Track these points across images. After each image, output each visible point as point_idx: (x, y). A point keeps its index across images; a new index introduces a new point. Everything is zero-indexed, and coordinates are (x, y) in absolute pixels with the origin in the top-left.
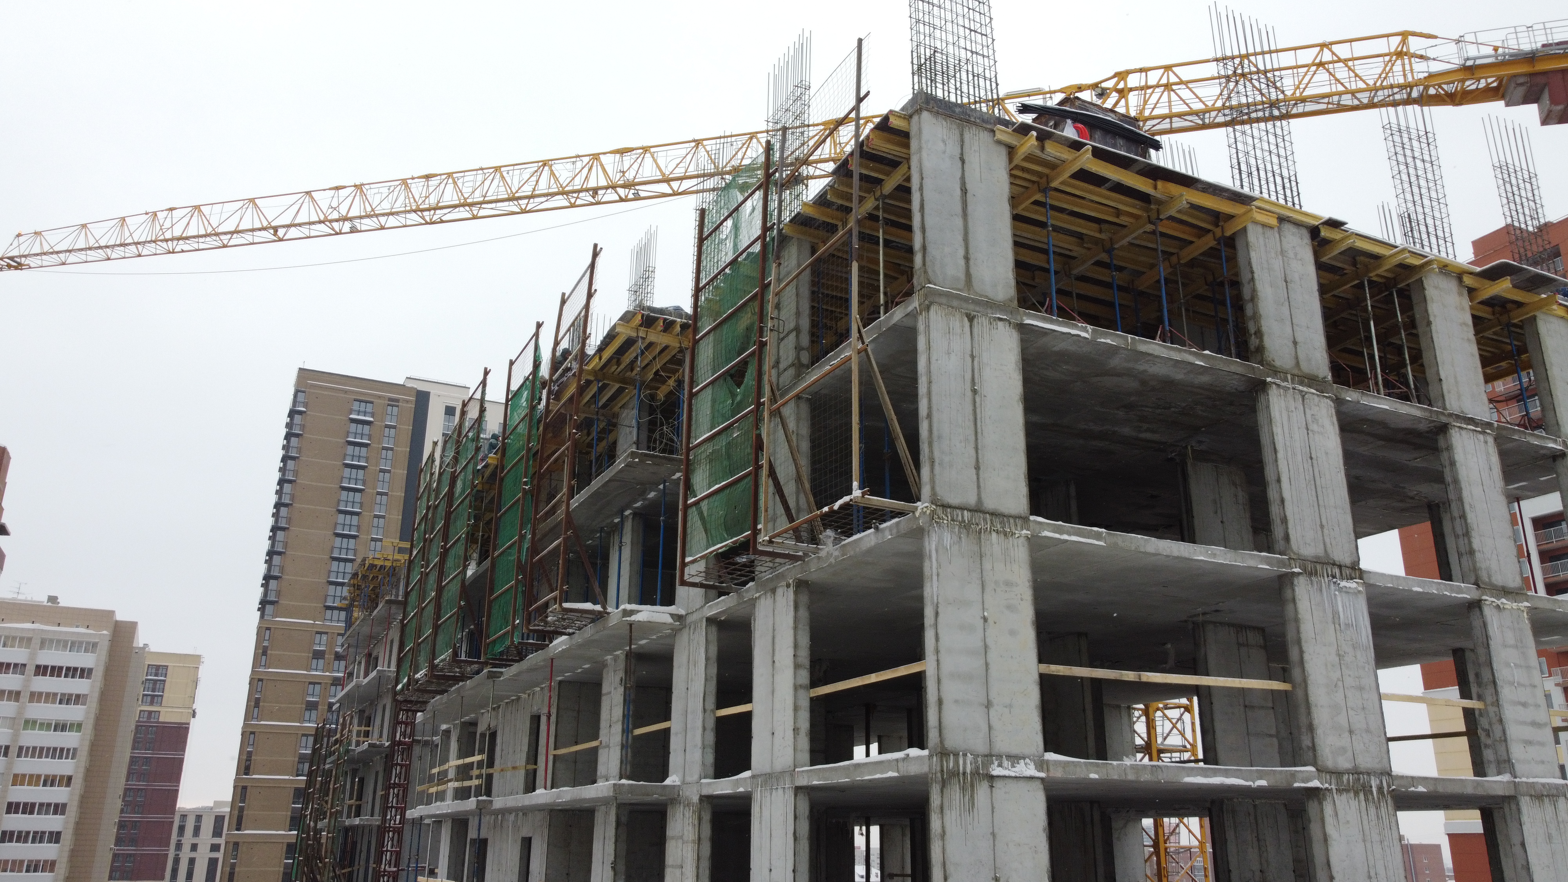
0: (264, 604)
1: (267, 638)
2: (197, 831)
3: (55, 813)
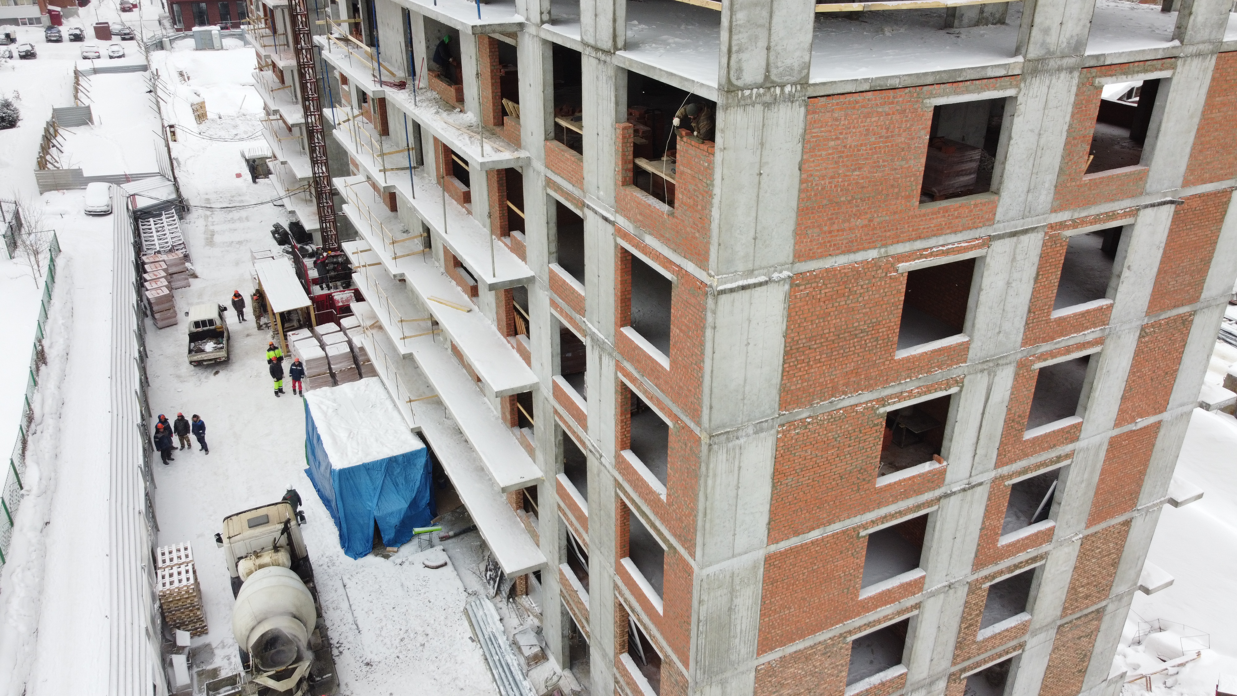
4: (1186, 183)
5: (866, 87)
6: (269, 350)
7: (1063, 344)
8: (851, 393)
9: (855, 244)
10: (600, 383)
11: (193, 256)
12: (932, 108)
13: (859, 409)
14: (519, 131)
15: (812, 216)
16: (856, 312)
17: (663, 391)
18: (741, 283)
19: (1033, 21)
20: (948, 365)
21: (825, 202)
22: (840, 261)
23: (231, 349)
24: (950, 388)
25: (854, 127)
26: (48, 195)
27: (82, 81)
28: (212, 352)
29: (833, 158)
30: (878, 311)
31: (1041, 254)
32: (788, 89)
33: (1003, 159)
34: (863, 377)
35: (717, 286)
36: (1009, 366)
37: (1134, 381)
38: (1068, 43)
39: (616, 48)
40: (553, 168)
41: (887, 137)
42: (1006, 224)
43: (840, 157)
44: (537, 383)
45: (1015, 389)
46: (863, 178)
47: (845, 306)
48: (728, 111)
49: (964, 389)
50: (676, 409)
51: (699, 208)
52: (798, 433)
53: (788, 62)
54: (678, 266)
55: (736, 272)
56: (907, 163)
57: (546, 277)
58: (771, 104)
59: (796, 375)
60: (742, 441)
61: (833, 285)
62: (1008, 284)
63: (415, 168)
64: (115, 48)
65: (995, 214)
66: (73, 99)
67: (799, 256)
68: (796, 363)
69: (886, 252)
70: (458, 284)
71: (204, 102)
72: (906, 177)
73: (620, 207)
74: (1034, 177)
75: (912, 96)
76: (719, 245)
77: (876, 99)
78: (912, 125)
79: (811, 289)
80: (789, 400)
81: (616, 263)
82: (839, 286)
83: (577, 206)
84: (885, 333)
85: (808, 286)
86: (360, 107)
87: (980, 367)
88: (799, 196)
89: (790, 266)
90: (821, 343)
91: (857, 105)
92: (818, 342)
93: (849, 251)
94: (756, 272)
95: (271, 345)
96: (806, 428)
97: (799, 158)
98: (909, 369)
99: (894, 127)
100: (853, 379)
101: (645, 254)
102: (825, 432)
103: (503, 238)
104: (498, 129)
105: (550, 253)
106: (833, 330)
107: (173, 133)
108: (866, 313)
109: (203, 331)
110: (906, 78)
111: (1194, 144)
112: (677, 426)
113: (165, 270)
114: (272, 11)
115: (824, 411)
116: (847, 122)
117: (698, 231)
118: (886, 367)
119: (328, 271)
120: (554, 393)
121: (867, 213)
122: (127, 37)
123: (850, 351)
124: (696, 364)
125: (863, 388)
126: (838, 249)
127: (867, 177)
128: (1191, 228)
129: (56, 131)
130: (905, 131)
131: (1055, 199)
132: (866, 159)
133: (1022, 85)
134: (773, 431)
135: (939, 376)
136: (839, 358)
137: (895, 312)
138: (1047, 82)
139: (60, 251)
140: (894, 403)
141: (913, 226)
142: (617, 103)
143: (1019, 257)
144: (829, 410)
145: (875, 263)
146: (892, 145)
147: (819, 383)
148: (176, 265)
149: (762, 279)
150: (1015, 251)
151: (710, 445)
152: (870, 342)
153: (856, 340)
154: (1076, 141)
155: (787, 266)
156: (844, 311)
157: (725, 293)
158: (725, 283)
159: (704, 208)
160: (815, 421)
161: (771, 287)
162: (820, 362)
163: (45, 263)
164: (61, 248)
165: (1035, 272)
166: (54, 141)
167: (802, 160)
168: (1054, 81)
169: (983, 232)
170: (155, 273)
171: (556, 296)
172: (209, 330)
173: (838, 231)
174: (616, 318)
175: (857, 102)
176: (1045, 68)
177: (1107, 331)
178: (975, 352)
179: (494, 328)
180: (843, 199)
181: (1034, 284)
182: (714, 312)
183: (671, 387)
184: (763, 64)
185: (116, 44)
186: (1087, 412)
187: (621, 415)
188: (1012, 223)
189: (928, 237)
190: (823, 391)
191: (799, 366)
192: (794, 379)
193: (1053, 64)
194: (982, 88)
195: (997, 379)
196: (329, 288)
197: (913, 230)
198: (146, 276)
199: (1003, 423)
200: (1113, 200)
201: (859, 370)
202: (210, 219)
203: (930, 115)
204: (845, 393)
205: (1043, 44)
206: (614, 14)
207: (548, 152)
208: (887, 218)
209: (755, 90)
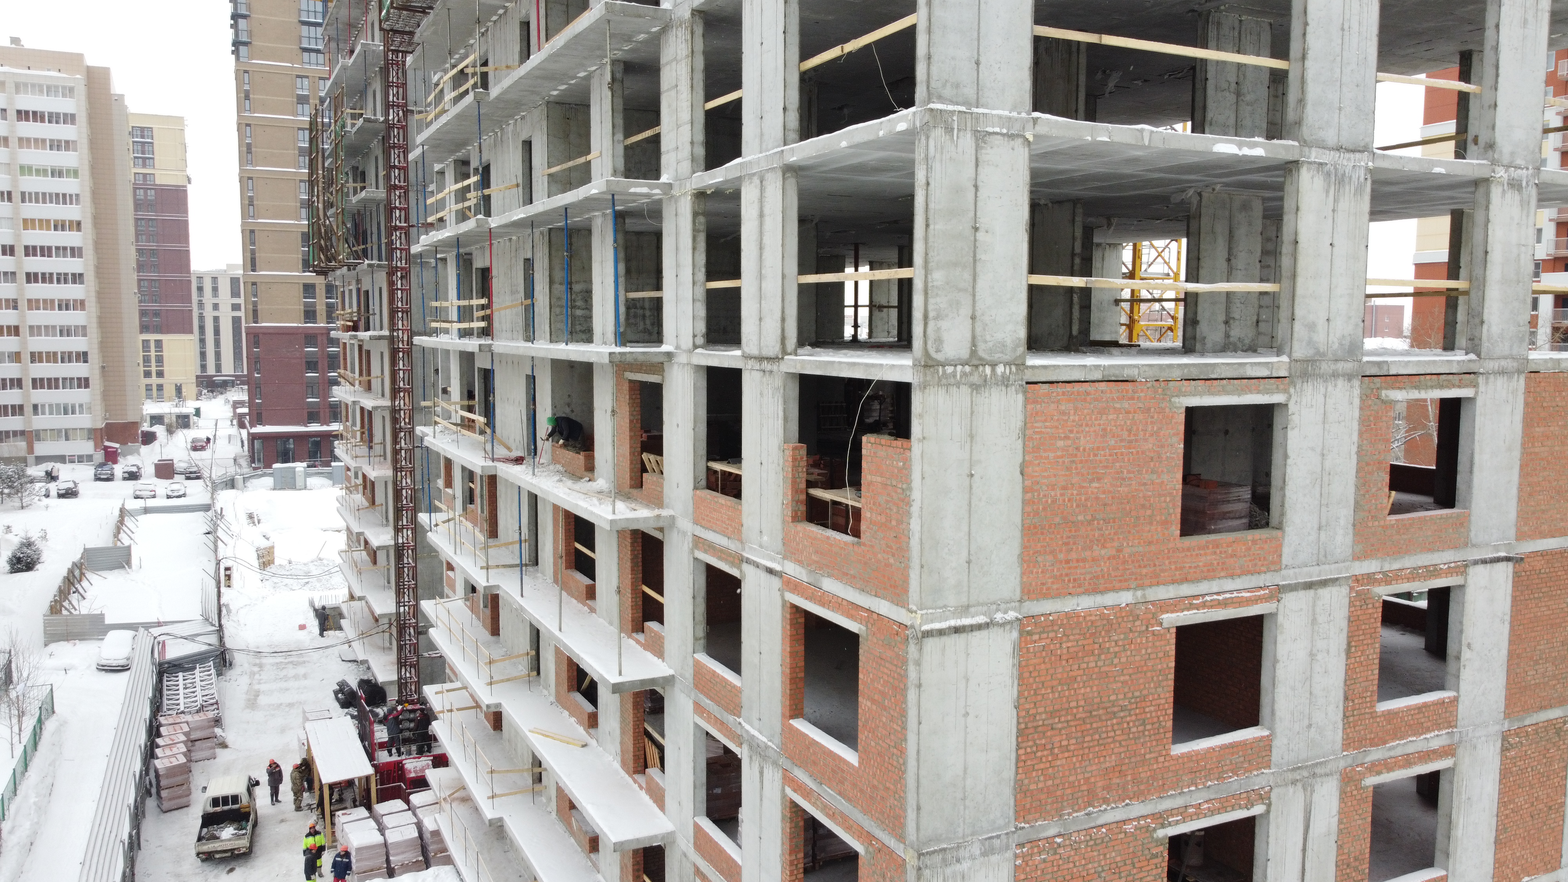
0: (237, 44)
1: (247, 81)
2: (215, 290)
4: (1521, 536)
5: (1098, 376)
6: (307, 836)
7: (1399, 752)
8: (1115, 802)
9: (1102, 581)
10: (761, 810)
11: (227, 720)
12: (1183, 410)
13: (1129, 827)
14: (662, 486)
15: (1042, 537)
16: (1112, 679)
17: (849, 800)
18: (953, 623)
19: (1293, 314)
20: (1247, 770)
21: (1058, 520)
22: (1085, 603)
23: (256, 839)
24: (1252, 806)
25: (1087, 425)
26: (53, 647)
27: (128, 521)
28: (230, 840)
29: (1064, 462)
30: (1141, 681)
31: (1349, 617)
32: (1000, 369)
33: (1280, 483)
34: (1129, 778)
35: (921, 625)
36: (1330, 778)
37: (1507, 816)
38: (1341, 344)
39: (784, 352)
40: (703, 523)
41: (1130, 442)
42: (1297, 570)
43: (1073, 462)
44: (672, 834)
45: (1343, 814)
46: (1104, 492)
47: (1096, 670)
48: (927, 391)
49: (1273, 808)
50: (868, 824)
51: (894, 523)
52: (1044, 861)
53: (999, 336)
54: (868, 610)
55: (945, 606)
56: (1159, 477)
57: (689, 673)
58: (980, 386)
59: (1036, 767)
60: (965, 865)
61: (1077, 637)
62: (1312, 655)
63: (526, 565)
64: (175, 487)
65: (1281, 556)
66: (111, 538)
67: (1029, 592)
68: (1034, 749)
69: (1144, 596)
70: (572, 714)
71: (273, 547)
72: (1160, 495)
73: (790, 551)
74: (1324, 509)
75: (1156, 392)
76: (922, 567)
77: (1111, 392)
78: (1160, 429)
79: (1048, 641)
80: (1028, 806)
81: (783, 628)
82: (1085, 639)
83: (733, 564)
84: (1154, 714)
85: (1045, 635)
86: (465, 509)
87: (1290, 776)
88: (1023, 509)
89: (1017, 604)
90: (1068, 722)
91: (1088, 398)
92: (1063, 719)
93: (1095, 590)
94: (972, 610)
95: (313, 827)
96: (1055, 853)
97: (1019, 459)
98: (1192, 772)
99: (1138, 429)
100: (1116, 781)
101: (823, 605)
102: (1083, 862)
103: (634, 635)
104: (635, 492)
105: (696, 639)
106: (1082, 703)
107: (228, 577)
108: (1124, 683)
109: (223, 812)
110: (1147, 369)
111: (1520, 484)
112: (871, 849)
113: (186, 734)
114: (370, 413)
115: (1079, 828)
116: (1077, 418)
117: (893, 555)
118: (1160, 765)
119: (401, 731)
120: (695, 844)
121: (1113, 540)
122: (192, 475)
123: (1108, 737)
124: (895, 747)
125: (1131, 794)
126: (1080, 586)
127: (1110, 492)
128: (1540, 598)
129: (82, 574)
130: (1152, 435)
131: (1355, 543)
132: (1106, 467)
133: (1292, 390)
134: (1009, 854)
135: (1235, 786)
136: (1094, 746)
137: (1165, 683)
138: (1322, 390)
139: (54, 712)
140: (1177, 823)
141: (1175, 563)
142: (786, 419)
143: (1321, 619)
144: (1086, 827)
145: (1131, 611)
146: (1138, 452)
147: (1070, 783)
148: (201, 728)
149: (981, 619)
150: (1314, 611)
151: (919, 869)
152: (1134, 726)
153: (1115, 721)
154: (1370, 468)
155: (1013, 604)
156: (1094, 676)
157: (932, 636)
158: (932, 622)
159: (900, 522)
160: (1067, 842)
161: (994, 632)
162: (1068, 751)
163: (29, 723)
164: (56, 709)
165: (1345, 642)
166: (78, 586)
167: (1024, 461)
168: (1330, 388)
169: (1268, 579)
170: (173, 737)
171: (701, 696)
172: (231, 810)
173: (1078, 561)
174: (783, 706)
175: (1088, 394)
176: (1317, 371)
177: (1457, 737)
178: (1281, 752)
179: (617, 765)
180: (1080, 518)
181: (1347, 659)
182: (918, 663)
183: (861, 791)
184: (968, 335)
185: (178, 484)
186: (1451, 861)
187: (790, 854)
188: (1305, 569)
189: (1196, 580)
190: (1076, 795)
191: (1039, 754)
192: (1034, 774)
193: (1326, 367)
194: (1242, 390)
195: (1316, 797)
196: (400, 753)
197: (1176, 569)
198: (159, 741)
199: (1334, 868)
200: (1431, 550)
201: (1124, 768)
202: (257, 676)
203: (1181, 418)
204: (1106, 801)
205: (1310, 342)
206: (783, 312)
207: (697, 504)
208: (1141, 549)
209: (959, 368)
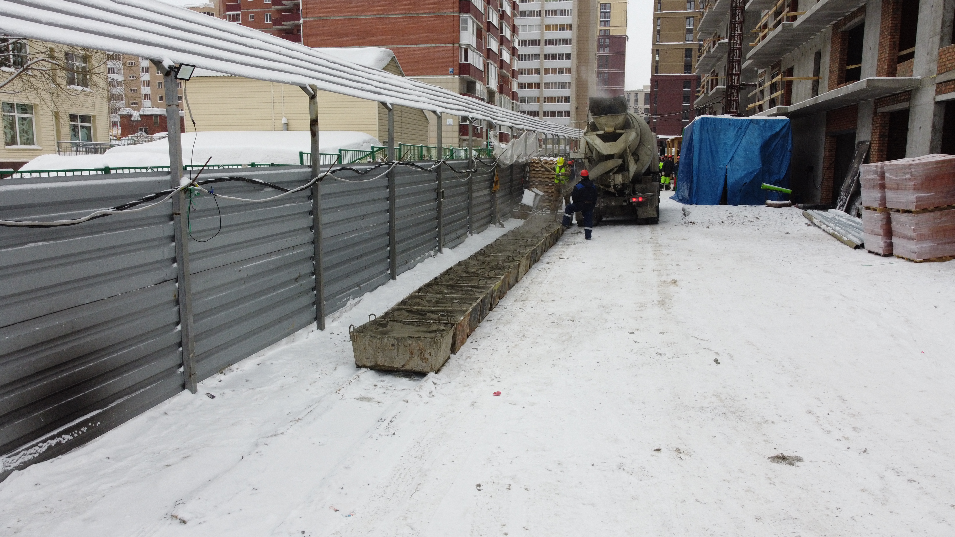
2: (636, 100)
3: (567, 44)
